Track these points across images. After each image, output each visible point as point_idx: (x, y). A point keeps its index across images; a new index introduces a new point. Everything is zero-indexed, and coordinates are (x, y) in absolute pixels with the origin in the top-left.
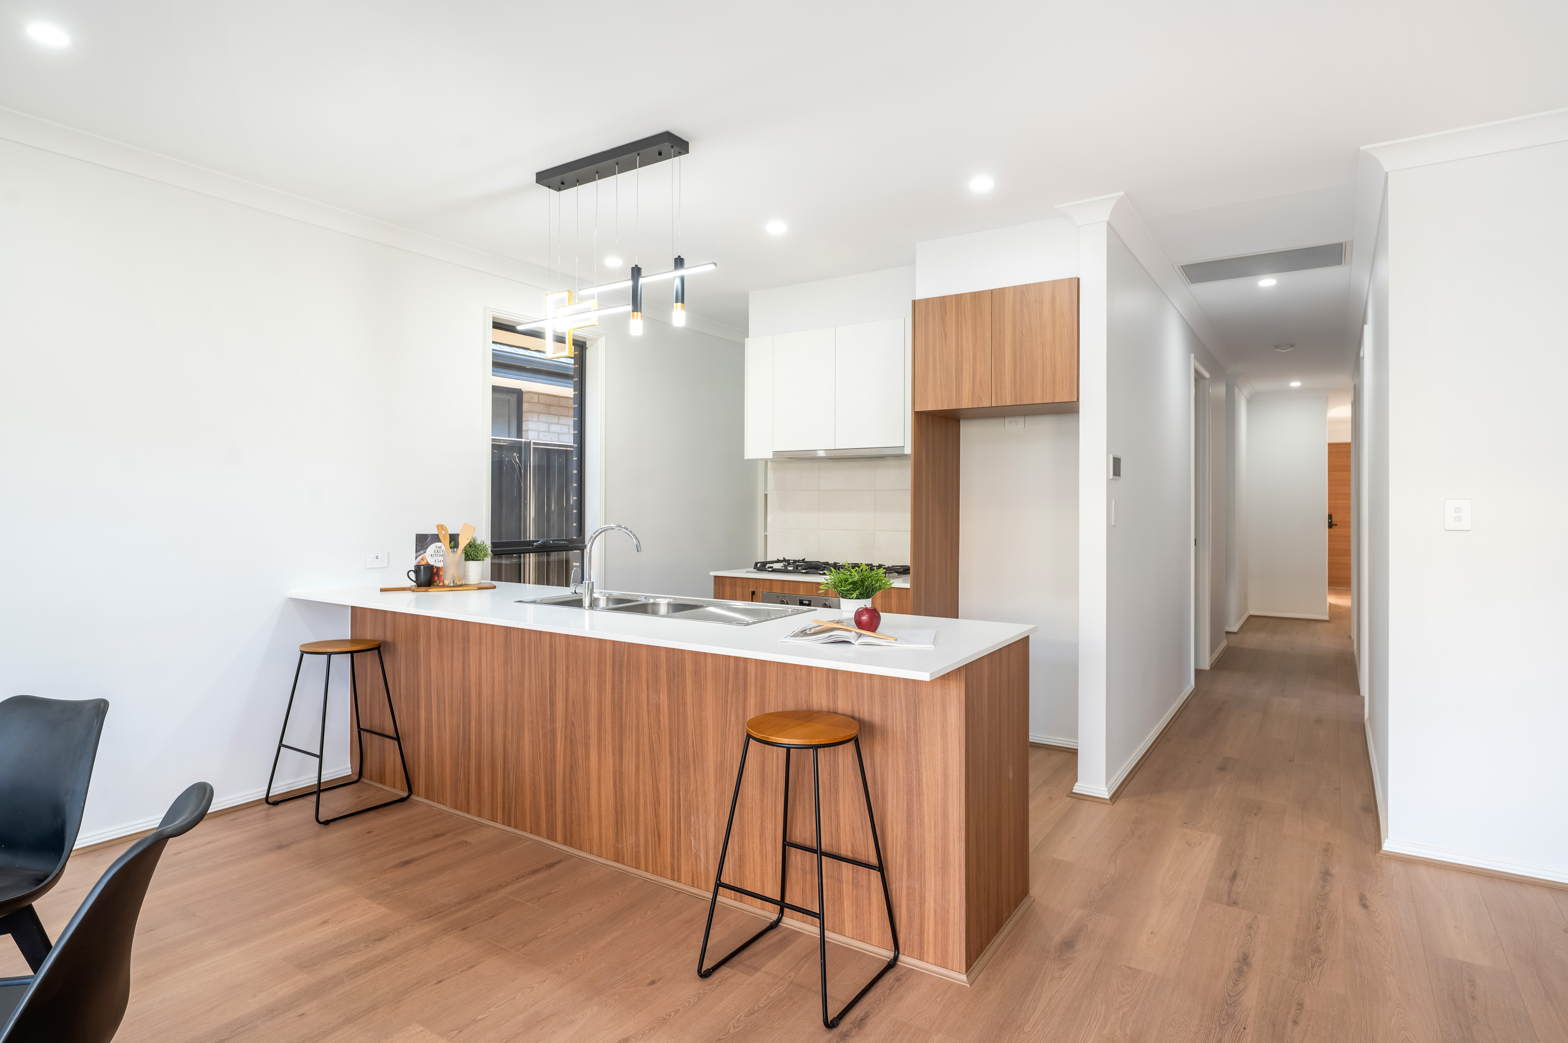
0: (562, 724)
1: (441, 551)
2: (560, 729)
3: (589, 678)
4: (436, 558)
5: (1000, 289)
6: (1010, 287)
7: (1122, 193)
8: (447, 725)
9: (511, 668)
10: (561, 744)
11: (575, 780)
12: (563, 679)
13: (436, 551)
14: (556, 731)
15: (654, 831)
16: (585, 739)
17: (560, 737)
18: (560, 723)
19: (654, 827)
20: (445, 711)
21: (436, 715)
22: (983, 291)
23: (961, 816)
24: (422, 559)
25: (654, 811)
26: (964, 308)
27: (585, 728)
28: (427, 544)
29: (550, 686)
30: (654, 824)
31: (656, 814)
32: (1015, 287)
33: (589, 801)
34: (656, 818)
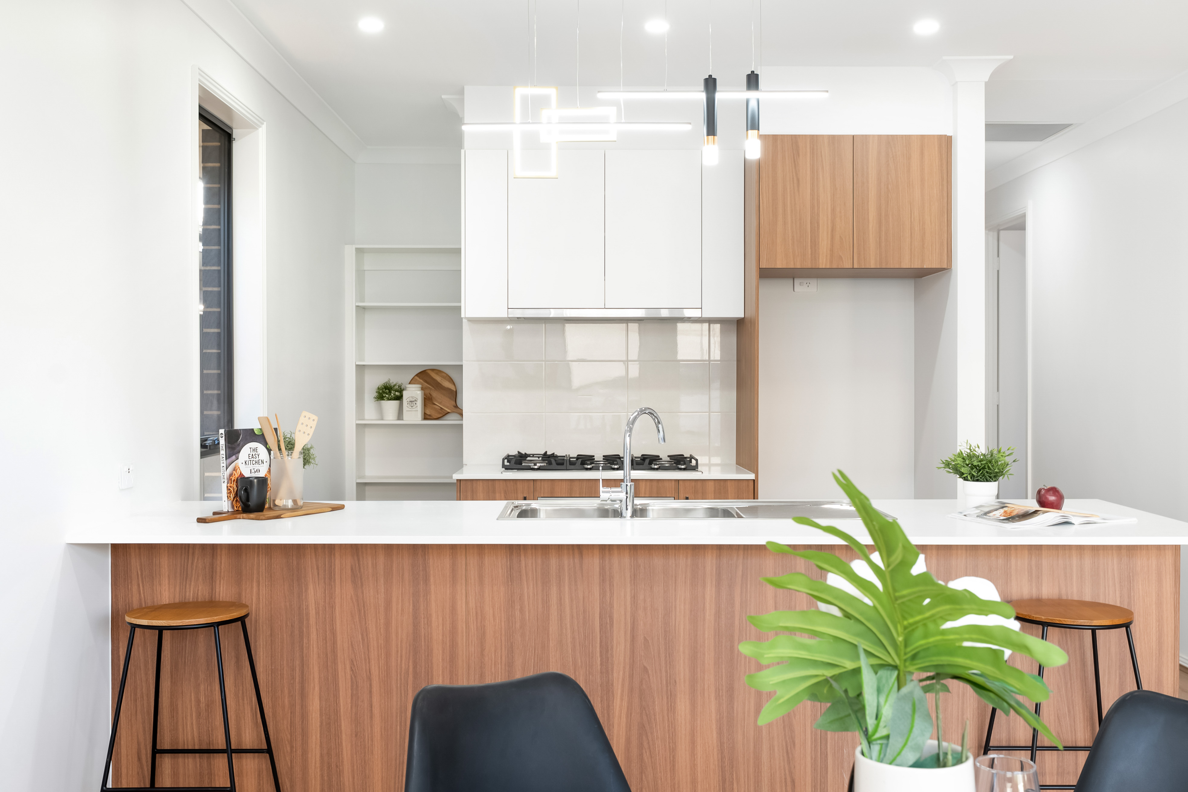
0: (624, 672)
1: (257, 456)
2: (620, 680)
3: (675, 607)
4: (251, 467)
5: (863, 135)
6: (874, 136)
7: (1011, 57)
8: (376, 711)
9: (522, 610)
10: (622, 700)
11: (649, 743)
12: (625, 614)
13: (251, 455)
14: (612, 685)
15: (785, 779)
16: (667, 686)
17: (619, 691)
18: (621, 673)
19: (785, 774)
20: (371, 692)
21: (349, 701)
22: (843, 135)
23: (1175, 679)
24: (235, 469)
25: (785, 754)
26: (821, 152)
27: (666, 672)
28: (239, 445)
29: (601, 625)
30: (785, 771)
31: (788, 757)
32: (880, 136)
33: (674, 766)
34: (789, 763)
